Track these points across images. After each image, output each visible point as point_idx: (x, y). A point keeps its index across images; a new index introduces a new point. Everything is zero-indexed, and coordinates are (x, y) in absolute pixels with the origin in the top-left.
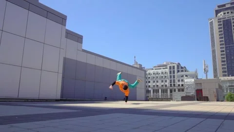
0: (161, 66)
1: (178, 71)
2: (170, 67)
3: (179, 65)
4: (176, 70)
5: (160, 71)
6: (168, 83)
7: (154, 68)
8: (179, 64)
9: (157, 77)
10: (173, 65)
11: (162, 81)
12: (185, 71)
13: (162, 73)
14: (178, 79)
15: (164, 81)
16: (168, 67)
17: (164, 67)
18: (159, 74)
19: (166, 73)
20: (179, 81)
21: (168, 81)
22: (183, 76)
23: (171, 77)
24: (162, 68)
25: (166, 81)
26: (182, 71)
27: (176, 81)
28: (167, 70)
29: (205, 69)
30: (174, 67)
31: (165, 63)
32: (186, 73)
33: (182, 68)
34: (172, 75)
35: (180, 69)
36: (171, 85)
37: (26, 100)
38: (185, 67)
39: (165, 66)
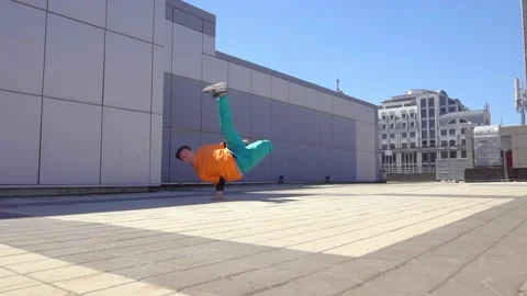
0: (400, 100)
1: (443, 111)
2: (423, 101)
3: (443, 95)
4: (437, 107)
5: (398, 112)
6: (417, 140)
7: (385, 105)
8: (443, 92)
9: (392, 126)
10: (431, 96)
11: (404, 135)
12: (460, 109)
13: (404, 116)
14: (441, 128)
15: (408, 136)
16: (419, 102)
17: (409, 102)
18: (397, 118)
19: (412, 115)
20: (444, 133)
21: (418, 135)
22: (453, 122)
23: (424, 124)
24: (403, 103)
25: (413, 135)
26: (452, 110)
27: (438, 133)
28: (415, 108)
29: (518, 101)
30: (431, 101)
31: (410, 93)
32: (461, 114)
33: (451, 102)
34: (427, 119)
35: (447, 106)
36: (424, 143)
37: (64, 192)
38: (457, 100)
39: (410, 100)
